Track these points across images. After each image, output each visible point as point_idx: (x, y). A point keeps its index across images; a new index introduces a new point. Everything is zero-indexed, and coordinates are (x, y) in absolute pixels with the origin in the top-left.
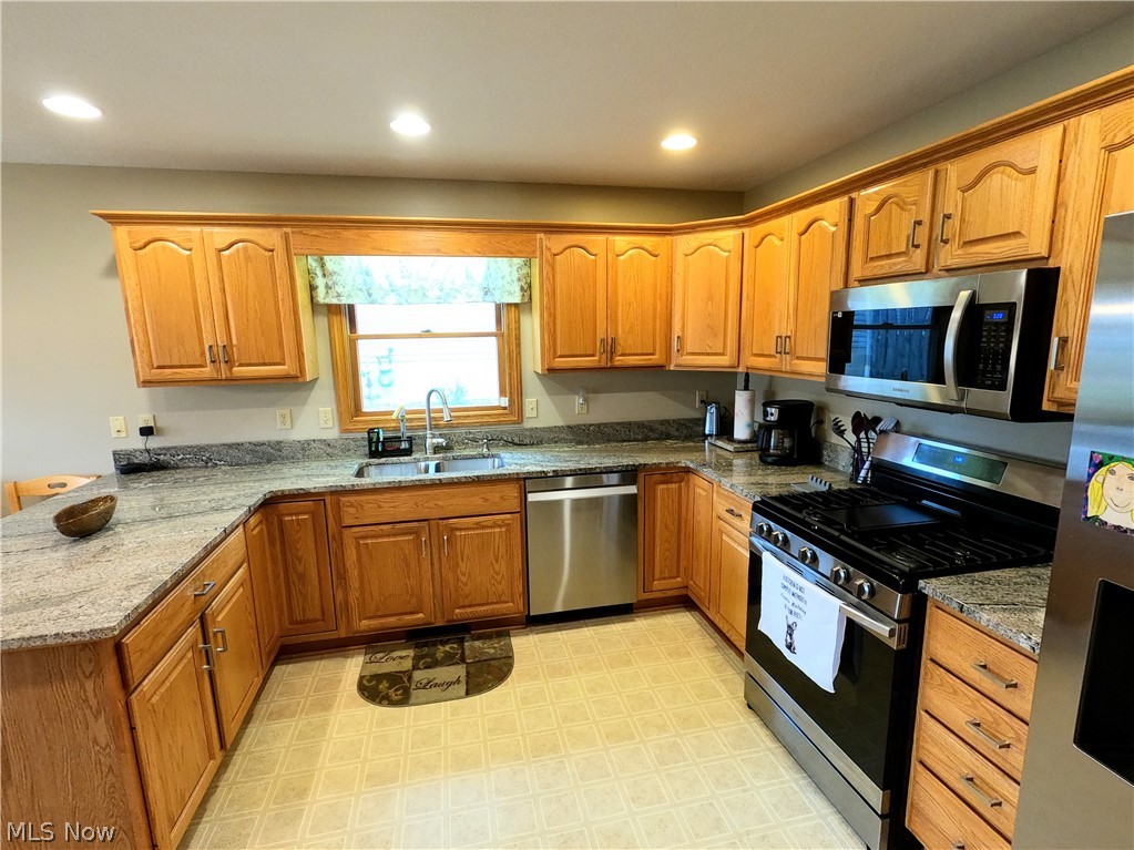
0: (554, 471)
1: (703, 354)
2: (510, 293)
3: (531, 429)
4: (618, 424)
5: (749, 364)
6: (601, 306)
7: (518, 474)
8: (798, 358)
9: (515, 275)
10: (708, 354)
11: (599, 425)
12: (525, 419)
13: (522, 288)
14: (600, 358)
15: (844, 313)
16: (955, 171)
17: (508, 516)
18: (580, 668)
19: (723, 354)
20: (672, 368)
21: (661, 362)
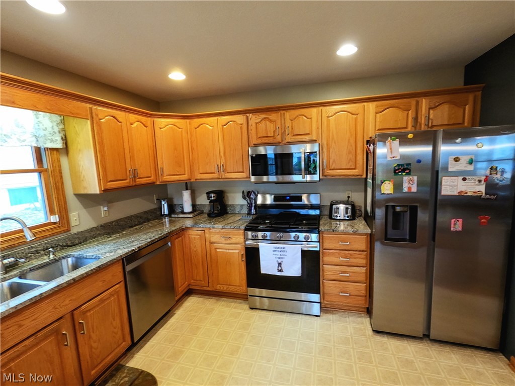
0: (138, 248)
1: (175, 175)
2: (52, 141)
3: (79, 233)
4: (126, 218)
5: (196, 178)
6: (127, 151)
7: (121, 256)
8: (228, 173)
9: (56, 129)
10: (177, 175)
11: (117, 221)
12: (72, 228)
13: (62, 138)
14: (130, 180)
15: (256, 155)
16: (288, 114)
17: (118, 286)
18: (183, 346)
19: (184, 174)
20: (158, 183)
21: (154, 181)
